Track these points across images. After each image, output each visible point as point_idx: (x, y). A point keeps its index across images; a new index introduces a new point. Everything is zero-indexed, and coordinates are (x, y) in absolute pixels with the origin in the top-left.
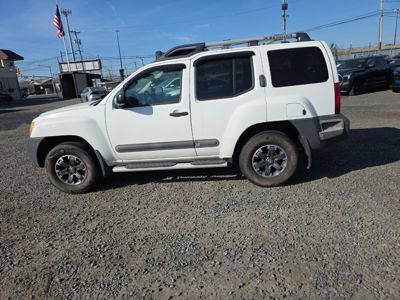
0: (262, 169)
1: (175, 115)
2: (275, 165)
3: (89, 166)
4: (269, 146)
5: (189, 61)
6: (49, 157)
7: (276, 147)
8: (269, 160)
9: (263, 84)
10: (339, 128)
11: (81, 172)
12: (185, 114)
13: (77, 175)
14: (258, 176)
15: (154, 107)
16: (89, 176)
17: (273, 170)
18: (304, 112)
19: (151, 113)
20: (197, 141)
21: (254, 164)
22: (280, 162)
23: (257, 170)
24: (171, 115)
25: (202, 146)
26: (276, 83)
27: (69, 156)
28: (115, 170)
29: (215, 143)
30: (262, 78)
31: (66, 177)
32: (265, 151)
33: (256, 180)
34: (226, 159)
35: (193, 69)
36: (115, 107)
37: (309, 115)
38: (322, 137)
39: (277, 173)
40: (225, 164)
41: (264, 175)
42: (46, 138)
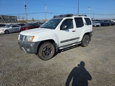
1: (73, 31)
4: (86, 38)
12: (75, 31)
15: (69, 29)
16: (52, 52)
19: (68, 31)
21: (84, 42)
25: (77, 39)
27: (48, 47)
29: (79, 38)
35: (74, 20)
36: (61, 30)
42: (42, 41)
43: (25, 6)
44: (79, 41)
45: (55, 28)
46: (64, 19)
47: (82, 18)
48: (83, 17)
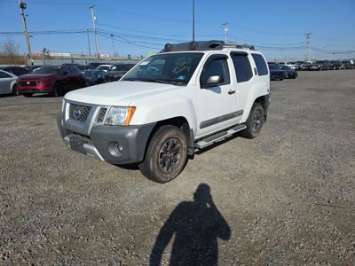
1: (230, 93)
9: (256, 73)
12: (234, 92)
15: (222, 87)
19: (219, 92)
26: (260, 73)
27: (171, 140)
30: (254, 69)
36: (202, 88)
42: (158, 122)
43: (23, 6)
44: (241, 122)
45: (185, 82)
46: (208, 54)
47: (246, 55)
48: (249, 52)
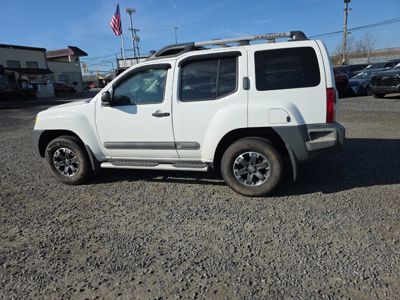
0: (244, 177)
1: (158, 115)
2: (258, 174)
3: (81, 160)
4: (250, 153)
5: (174, 61)
6: (48, 149)
7: (258, 155)
8: (251, 168)
9: (247, 87)
10: (331, 138)
11: (75, 165)
12: (168, 114)
13: (72, 167)
14: (238, 184)
15: (139, 107)
16: (81, 170)
17: (256, 179)
18: (289, 119)
20: (179, 143)
21: (235, 171)
22: (263, 171)
23: (238, 177)
24: (154, 115)
25: (184, 148)
26: (261, 86)
27: (64, 149)
28: (103, 165)
29: (196, 146)
30: (247, 80)
31: (62, 168)
32: (247, 158)
33: (237, 188)
34: (207, 163)
35: (177, 69)
36: (104, 104)
37: (294, 123)
38: (309, 147)
39: (259, 183)
40: (205, 169)
41: (245, 183)
42: (46, 131)
47: (237, 56)
